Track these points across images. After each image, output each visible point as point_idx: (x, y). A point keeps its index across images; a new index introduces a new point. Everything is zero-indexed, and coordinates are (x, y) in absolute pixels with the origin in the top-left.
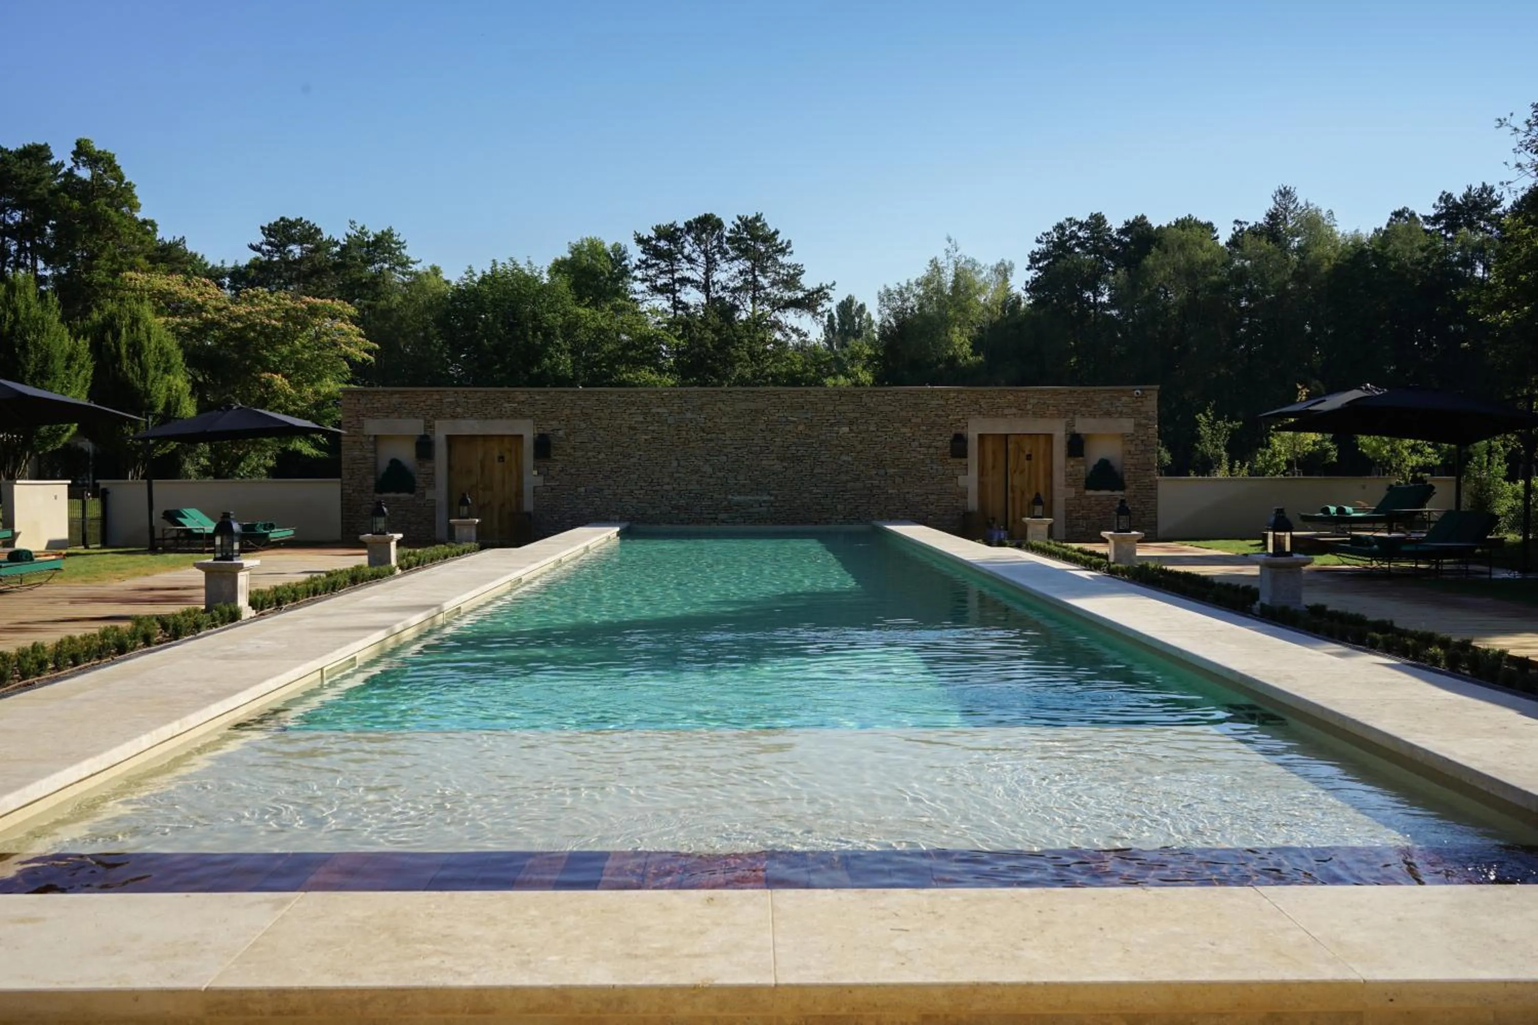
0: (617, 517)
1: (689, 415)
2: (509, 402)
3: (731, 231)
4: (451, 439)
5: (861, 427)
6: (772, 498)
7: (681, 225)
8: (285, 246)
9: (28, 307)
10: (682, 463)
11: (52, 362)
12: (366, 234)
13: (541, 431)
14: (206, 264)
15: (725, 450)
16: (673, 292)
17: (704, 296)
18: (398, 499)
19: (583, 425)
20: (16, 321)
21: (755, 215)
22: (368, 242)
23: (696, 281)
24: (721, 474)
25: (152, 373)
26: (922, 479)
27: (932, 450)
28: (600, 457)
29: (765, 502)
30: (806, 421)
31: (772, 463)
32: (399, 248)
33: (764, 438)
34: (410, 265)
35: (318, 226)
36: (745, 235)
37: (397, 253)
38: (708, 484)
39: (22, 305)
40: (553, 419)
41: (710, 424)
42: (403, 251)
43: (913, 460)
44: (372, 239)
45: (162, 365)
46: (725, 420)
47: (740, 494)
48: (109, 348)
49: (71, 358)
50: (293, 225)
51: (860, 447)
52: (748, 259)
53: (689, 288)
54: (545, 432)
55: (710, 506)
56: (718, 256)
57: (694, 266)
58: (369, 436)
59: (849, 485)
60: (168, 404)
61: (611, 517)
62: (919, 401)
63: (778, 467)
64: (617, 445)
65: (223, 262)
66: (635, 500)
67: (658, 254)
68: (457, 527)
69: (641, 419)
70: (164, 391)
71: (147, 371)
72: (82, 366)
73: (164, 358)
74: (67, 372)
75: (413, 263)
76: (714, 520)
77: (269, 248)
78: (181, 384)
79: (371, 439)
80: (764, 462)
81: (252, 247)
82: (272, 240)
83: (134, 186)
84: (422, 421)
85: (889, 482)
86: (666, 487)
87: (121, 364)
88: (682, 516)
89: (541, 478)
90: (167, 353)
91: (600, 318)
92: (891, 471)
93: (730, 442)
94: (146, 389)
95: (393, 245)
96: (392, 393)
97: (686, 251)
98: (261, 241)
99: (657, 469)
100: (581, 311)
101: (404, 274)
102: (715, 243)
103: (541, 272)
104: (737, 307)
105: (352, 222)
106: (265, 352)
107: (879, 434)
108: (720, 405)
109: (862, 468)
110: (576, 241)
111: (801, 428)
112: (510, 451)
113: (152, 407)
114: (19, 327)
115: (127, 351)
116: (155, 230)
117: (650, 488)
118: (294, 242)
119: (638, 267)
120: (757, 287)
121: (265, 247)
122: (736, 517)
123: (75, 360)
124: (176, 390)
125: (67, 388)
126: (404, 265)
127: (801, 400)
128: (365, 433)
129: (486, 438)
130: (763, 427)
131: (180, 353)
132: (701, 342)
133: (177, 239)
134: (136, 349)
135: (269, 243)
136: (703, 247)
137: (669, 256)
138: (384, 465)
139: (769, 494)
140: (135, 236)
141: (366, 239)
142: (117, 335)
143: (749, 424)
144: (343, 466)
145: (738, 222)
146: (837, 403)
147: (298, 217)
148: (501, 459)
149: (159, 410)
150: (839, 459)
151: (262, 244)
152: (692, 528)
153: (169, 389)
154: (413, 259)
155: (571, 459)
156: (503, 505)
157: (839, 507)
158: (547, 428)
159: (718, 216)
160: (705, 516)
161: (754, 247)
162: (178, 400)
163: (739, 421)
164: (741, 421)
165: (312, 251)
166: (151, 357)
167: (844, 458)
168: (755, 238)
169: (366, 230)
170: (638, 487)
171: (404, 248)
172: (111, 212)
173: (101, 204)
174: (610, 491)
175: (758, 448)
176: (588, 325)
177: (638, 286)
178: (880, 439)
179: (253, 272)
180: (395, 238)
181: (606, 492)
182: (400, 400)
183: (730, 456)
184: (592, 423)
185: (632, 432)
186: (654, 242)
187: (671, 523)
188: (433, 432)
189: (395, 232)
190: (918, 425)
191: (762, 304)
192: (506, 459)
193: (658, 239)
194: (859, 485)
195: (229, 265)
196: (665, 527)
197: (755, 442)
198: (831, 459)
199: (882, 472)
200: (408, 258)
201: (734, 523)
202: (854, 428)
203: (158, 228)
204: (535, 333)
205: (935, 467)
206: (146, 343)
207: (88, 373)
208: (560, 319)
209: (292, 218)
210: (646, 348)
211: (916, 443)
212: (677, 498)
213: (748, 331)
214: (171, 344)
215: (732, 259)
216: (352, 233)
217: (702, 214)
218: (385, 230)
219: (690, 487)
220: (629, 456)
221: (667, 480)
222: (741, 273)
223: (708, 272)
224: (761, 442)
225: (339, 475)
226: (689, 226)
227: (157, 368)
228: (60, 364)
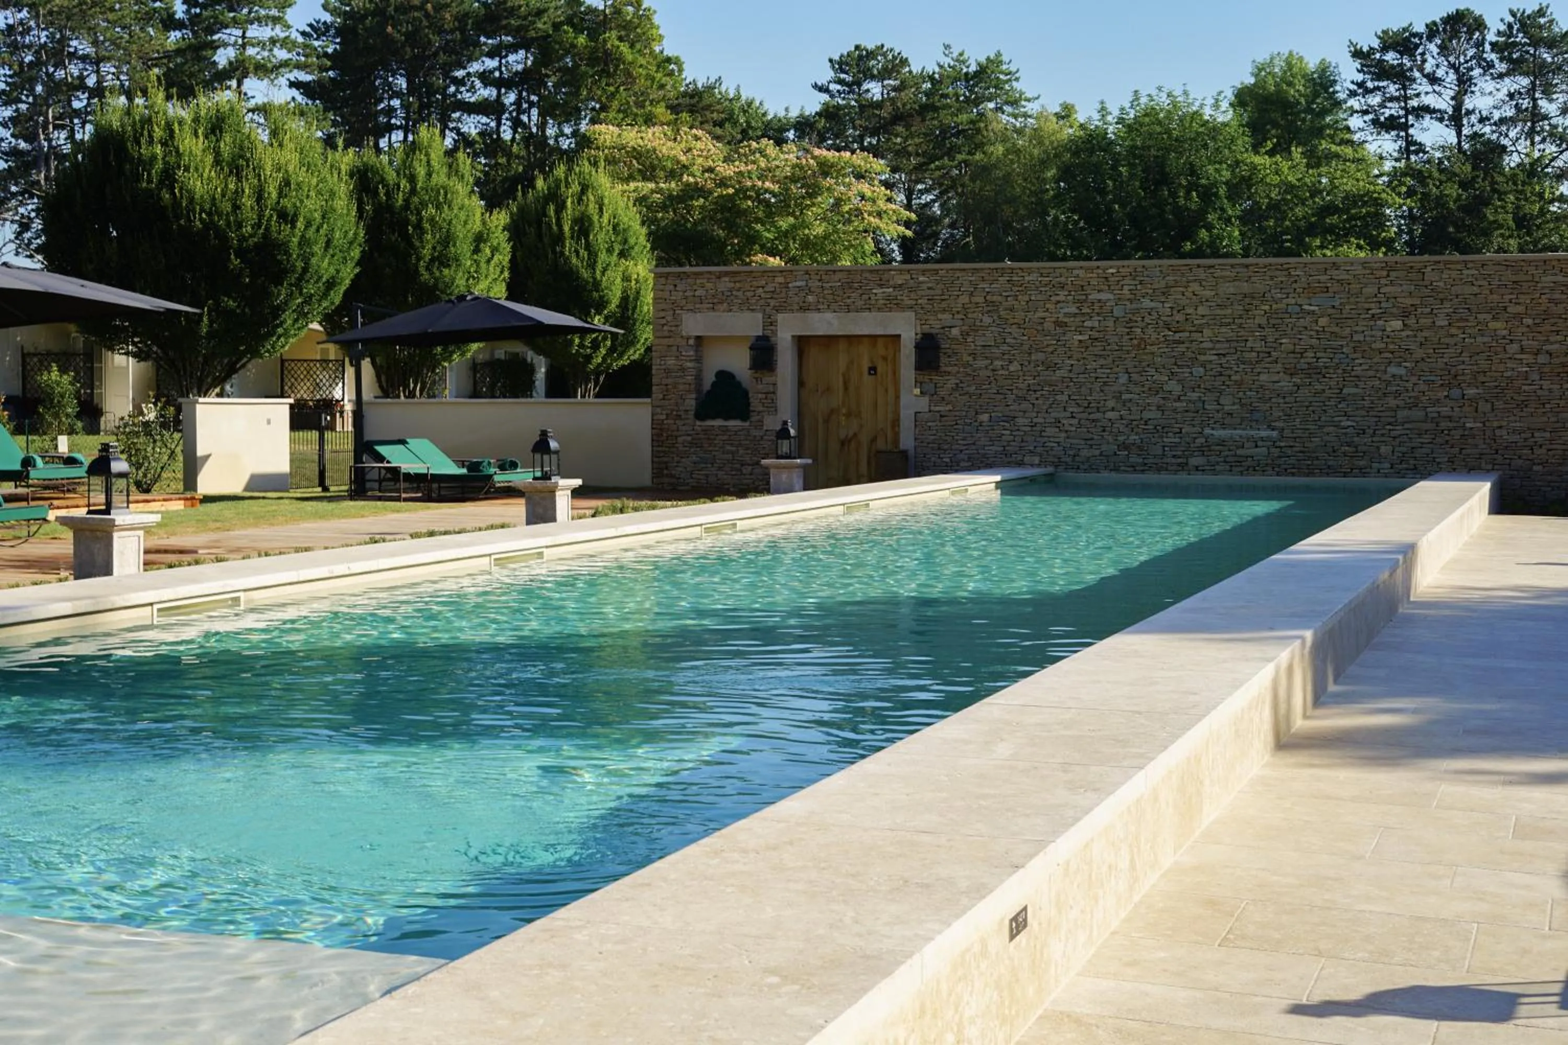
0: (1036, 460)
1: (1147, 303)
2: (881, 286)
3: (1499, 33)
4: (802, 343)
5: (1422, 321)
6: (1275, 434)
7: (1420, 28)
8: (859, 85)
9: (429, 174)
10: (1135, 377)
11: (454, 245)
12: (964, 62)
13: (926, 329)
14: (764, 114)
15: (1202, 358)
16: (1406, 127)
17: (1454, 133)
18: (725, 430)
19: (987, 320)
20: (413, 191)
21: (1537, 8)
22: (967, 74)
23: (1439, 111)
24: (1194, 396)
25: (603, 257)
26: (1523, 405)
27: (1542, 359)
28: (1012, 368)
29: (1262, 439)
30: (1331, 311)
31: (1276, 378)
32: (1010, 80)
33: (1264, 339)
34: (1023, 103)
35: (904, 55)
36: (1520, 38)
37: (1007, 87)
38: (1175, 410)
39: (421, 171)
40: (944, 311)
41: (1179, 317)
42: (1015, 84)
43: (1509, 374)
44: (973, 68)
45: (617, 248)
46: (1202, 310)
47: (1224, 426)
48: (549, 225)
49: (479, 239)
50: (871, 55)
51: (1419, 353)
52: (1526, 74)
53: (1427, 121)
54: (933, 331)
55: (1175, 446)
56: (1476, 72)
57: (1437, 88)
58: (688, 338)
59: (1402, 414)
60: (625, 299)
61: (1027, 459)
62: (1521, 277)
63: (1286, 384)
64: (1037, 350)
65: (787, 109)
66: (1063, 435)
67: (1383, 72)
68: (772, 471)
69: (1073, 310)
70: (619, 280)
71: (596, 256)
72: (494, 250)
73: (619, 238)
74: (475, 257)
75: (1028, 100)
76: (1183, 467)
77: (839, 87)
78: (642, 274)
79: (691, 342)
80: (1263, 377)
81: (815, 86)
82: (843, 76)
83: (655, 12)
84: (760, 316)
85: (1466, 409)
86: (1110, 415)
87: (563, 246)
88: (1134, 459)
89: (926, 399)
90: (624, 230)
91: (1286, 171)
92: (1471, 392)
93: (1210, 345)
94: (595, 279)
95: (1002, 77)
96: (720, 276)
97: (1428, 68)
98: (829, 78)
99: (1097, 386)
100: (1257, 160)
101: (1015, 117)
102: (1471, 53)
103: (1202, 106)
104: (1504, 148)
105: (947, 47)
106: (759, 227)
107: (1453, 331)
108: (1195, 287)
109: (1423, 387)
110: (1262, 57)
111: (1323, 321)
112: (885, 359)
113: (601, 305)
114: (416, 199)
115: (572, 228)
116: (681, 71)
117: (1085, 415)
118: (872, 77)
119: (1353, 94)
120: (1536, 116)
121: (834, 87)
122: (1218, 463)
123: (485, 241)
124: (637, 281)
125: (474, 278)
126: (1015, 103)
127: (1323, 278)
128: (684, 334)
129: (852, 339)
130: (1263, 321)
131: (644, 231)
132: (1440, 201)
133: (712, 80)
134: (583, 226)
135: (840, 82)
136: (1452, 59)
137: (1401, 76)
138: (709, 379)
139: (1269, 426)
140: (653, 79)
141: (965, 70)
142: (561, 207)
143: (1241, 317)
144: (655, 381)
145: (1511, 19)
146: (1383, 281)
147: (879, 44)
148: (873, 370)
149: (613, 306)
150: (1385, 372)
151: (829, 82)
152: (1151, 478)
153: (626, 279)
154: (1029, 95)
155: (968, 370)
156: (874, 440)
157: (1383, 449)
158: (934, 325)
159: (1477, 12)
160: (1168, 460)
161: (1534, 55)
162: (638, 293)
163: (1223, 312)
164: (1229, 311)
165: (895, 89)
166: (601, 237)
167: (1392, 370)
168: (1536, 42)
169: (966, 56)
170: (1069, 415)
171: (1017, 79)
172: (624, 48)
173: (611, 38)
174: (1026, 421)
175: (1254, 354)
176: (1268, 180)
177: (1355, 122)
178: (1451, 341)
179: (822, 123)
180: (1004, 67)
181: (1021, 421)
182: (732, 285)
183: (1208, 367)
184: (1000, 317)
185: (1059, 330)
186: (1378, 56)
187: (1116, 469)
188: (775, 333)
189: (1005, 58)
190: (1519, 317)
191: (1543, 141)
192: (879, 370)
193: (1385, 49)
194: (1418, 414)
195: (794, 114)
196: (1106, 476)
197: (1249, 344)
198: (1371, 373)
199: (1456, 393)
200: (1021, 93)
201: (1215, 472)
202: (1411, 321)
203: (684, 66)
204: (1188, 193)
205: (1546, 384)
206: (596, 218)
207: (504, 257)
208: (1227, 174)
209: (871, 46)
210: (1353, 211)
211: (1515, 347)
212: (1126, 430)
213: (1515, 184)
214: (632, 219)
215: (1501, 76)
216: (946, 61)
217: (1452, 10)
218: (992, 57)
219: (1147, 415)
220: (1055, 367)
221: (1111, 404)
222: (1511, 96)
223: (1458, 99)
224: (1259, 346)
225: (648, 394)
226: (1432, 31)
227: (610, 251)
228: (463, 248)
